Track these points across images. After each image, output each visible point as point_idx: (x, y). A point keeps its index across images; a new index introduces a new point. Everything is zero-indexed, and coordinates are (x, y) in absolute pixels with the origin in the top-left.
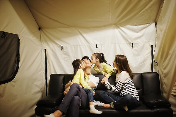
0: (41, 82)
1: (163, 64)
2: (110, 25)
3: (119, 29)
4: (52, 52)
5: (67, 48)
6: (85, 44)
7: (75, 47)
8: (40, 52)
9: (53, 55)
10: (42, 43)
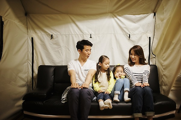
0: (26, 75)
1: (163, 55)
2: (106, 13)
3: (116, 19)
4: (40, 41)
5: (57, 37)
6: (78, 33)
7: (66, 36)
8: (26, 41)
9: (41, 44)
10: (29, 30)
